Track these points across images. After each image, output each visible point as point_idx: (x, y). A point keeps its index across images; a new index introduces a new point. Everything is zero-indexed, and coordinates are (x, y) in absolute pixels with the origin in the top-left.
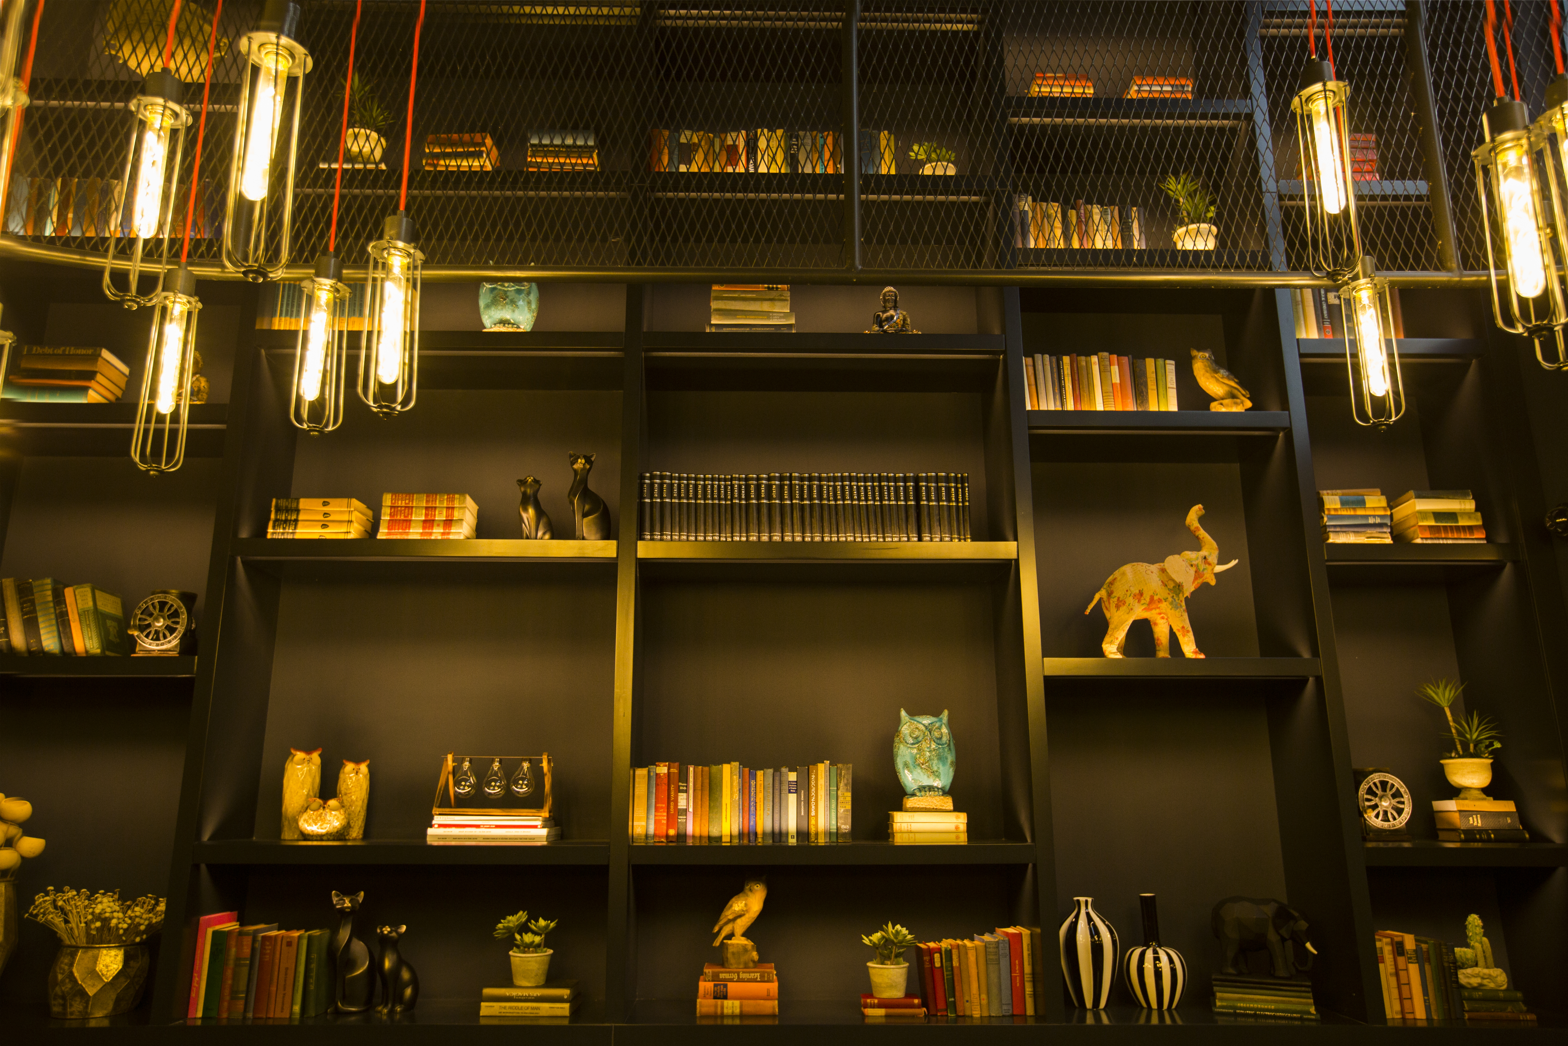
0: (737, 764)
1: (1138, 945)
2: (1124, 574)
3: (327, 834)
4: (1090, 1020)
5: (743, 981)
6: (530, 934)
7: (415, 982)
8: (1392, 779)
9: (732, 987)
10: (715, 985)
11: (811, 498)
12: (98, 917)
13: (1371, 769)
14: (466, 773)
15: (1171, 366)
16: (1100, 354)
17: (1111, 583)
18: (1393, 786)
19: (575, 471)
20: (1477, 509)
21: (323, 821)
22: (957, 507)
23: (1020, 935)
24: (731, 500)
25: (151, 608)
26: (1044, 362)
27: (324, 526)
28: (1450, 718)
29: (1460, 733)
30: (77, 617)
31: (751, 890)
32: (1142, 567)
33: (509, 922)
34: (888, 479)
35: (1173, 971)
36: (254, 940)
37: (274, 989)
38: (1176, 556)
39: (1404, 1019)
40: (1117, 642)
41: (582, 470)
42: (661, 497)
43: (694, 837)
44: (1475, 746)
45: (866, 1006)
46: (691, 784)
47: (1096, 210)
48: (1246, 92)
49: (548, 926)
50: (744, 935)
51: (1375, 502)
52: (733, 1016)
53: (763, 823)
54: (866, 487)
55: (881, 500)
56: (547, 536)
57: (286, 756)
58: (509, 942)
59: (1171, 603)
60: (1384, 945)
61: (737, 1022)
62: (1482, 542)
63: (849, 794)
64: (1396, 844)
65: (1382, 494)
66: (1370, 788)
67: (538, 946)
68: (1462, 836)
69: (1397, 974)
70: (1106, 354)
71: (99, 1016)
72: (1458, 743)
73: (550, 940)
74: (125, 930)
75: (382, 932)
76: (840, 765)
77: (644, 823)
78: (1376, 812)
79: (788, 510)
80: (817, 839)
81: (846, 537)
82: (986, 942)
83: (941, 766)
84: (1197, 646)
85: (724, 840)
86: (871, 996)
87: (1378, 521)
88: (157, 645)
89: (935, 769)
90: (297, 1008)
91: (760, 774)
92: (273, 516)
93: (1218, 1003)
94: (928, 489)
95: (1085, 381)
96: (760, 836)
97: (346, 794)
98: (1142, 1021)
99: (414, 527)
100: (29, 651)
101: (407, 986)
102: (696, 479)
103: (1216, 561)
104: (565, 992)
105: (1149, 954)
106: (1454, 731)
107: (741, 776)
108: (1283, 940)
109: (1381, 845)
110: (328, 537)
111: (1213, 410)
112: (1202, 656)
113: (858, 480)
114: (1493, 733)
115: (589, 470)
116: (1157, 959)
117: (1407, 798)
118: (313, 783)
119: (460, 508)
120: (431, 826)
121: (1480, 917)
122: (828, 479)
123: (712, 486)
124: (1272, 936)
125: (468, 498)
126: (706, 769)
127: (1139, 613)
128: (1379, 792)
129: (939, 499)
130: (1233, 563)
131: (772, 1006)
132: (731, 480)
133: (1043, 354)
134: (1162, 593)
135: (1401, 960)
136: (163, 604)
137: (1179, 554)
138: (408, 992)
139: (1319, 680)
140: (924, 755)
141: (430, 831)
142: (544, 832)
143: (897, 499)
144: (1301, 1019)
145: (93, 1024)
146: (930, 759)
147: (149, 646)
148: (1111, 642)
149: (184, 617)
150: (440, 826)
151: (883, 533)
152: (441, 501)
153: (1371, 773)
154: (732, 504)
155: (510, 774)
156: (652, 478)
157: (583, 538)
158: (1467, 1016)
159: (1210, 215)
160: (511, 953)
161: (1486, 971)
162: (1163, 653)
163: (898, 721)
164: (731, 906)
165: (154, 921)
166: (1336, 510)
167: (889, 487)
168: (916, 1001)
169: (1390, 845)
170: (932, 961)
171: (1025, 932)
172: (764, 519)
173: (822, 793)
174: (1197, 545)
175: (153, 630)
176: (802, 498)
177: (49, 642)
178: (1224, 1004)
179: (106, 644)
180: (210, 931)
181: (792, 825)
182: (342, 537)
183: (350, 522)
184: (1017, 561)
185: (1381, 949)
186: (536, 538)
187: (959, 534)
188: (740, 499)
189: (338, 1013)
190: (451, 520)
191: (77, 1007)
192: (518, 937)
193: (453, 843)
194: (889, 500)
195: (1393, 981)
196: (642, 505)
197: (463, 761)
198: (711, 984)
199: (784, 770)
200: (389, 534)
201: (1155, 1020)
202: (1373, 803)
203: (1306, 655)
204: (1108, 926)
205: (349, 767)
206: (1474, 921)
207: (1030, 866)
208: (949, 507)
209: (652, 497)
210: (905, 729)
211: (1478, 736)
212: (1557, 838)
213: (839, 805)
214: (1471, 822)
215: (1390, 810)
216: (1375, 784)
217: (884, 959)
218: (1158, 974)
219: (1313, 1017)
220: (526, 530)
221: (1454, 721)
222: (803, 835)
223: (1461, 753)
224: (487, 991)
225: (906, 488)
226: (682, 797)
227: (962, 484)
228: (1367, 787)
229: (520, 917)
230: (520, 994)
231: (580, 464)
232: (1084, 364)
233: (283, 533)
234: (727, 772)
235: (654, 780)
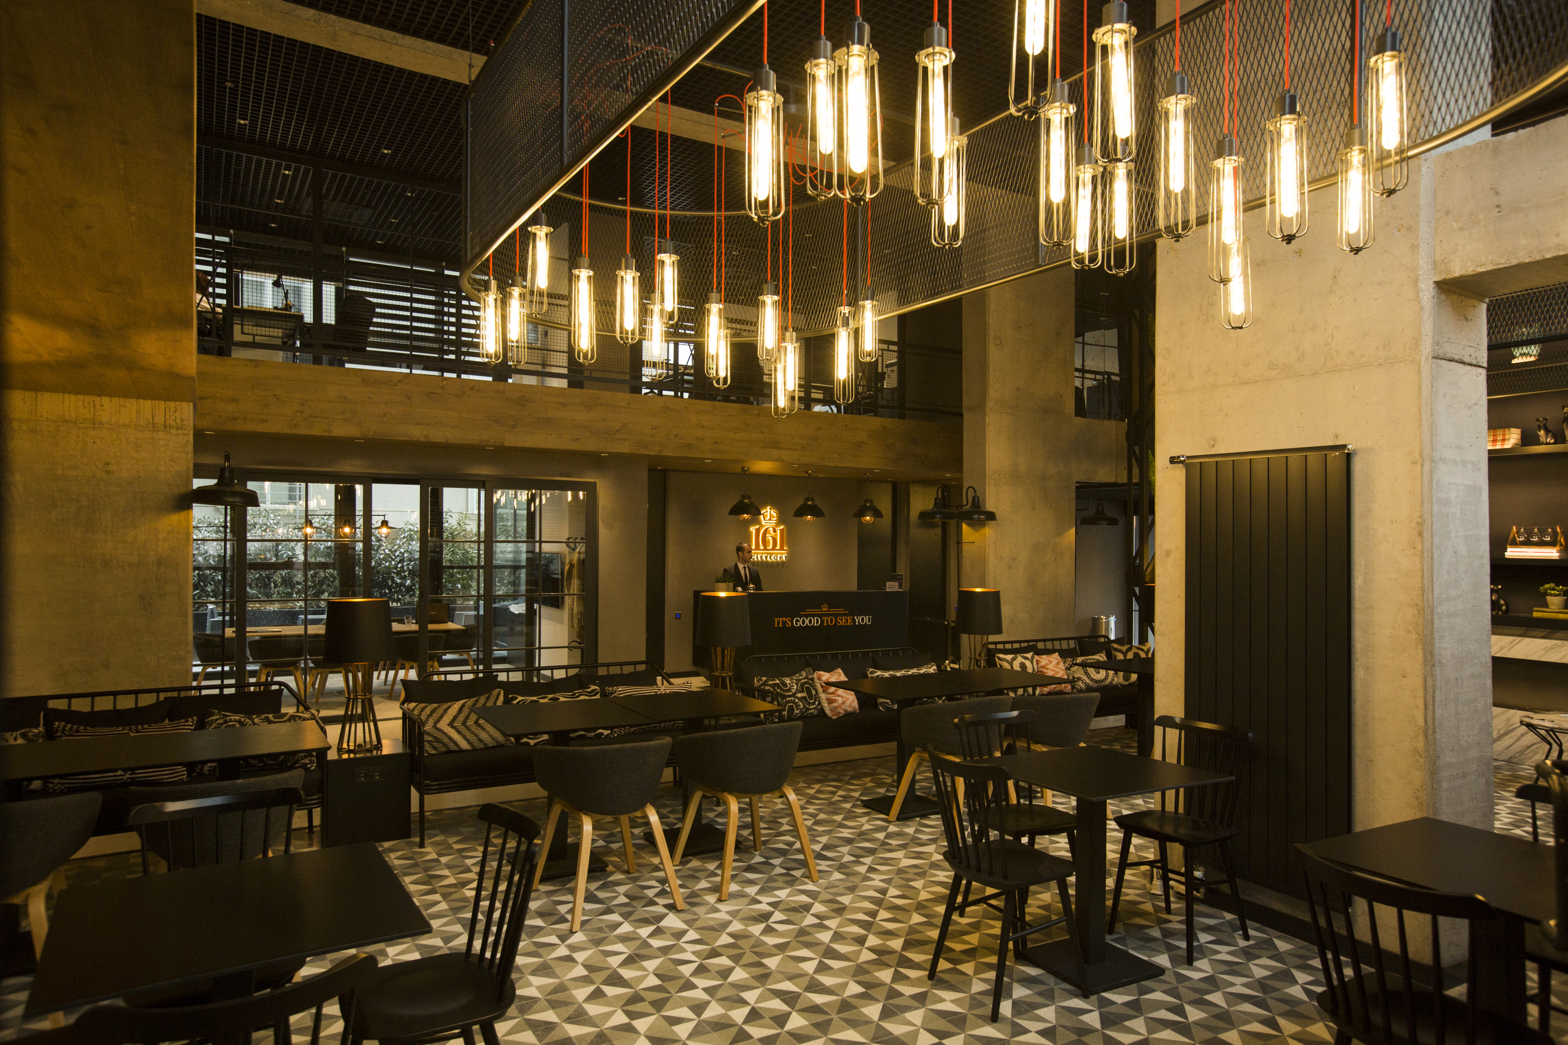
6: (1555, 591)
7: (1506, 604)
14: (1522, 533)
33: (1546, 586)
58: (1546, 594)
67: (1559, 595)
120: (1506, 552)
138: (1504, 608)
142: (1557, 554)
150: (1511, 552)
152: (1500, 432)
155: (1542, 534)
160: (1547, 597)
186: (1548, 445)
190: (1505, 439)
192: (1550, 592)
193: (1517, 558)
220: (1544, 442)
224: (1535, 609)
229: (1550, 586)
230: (1552, 611)
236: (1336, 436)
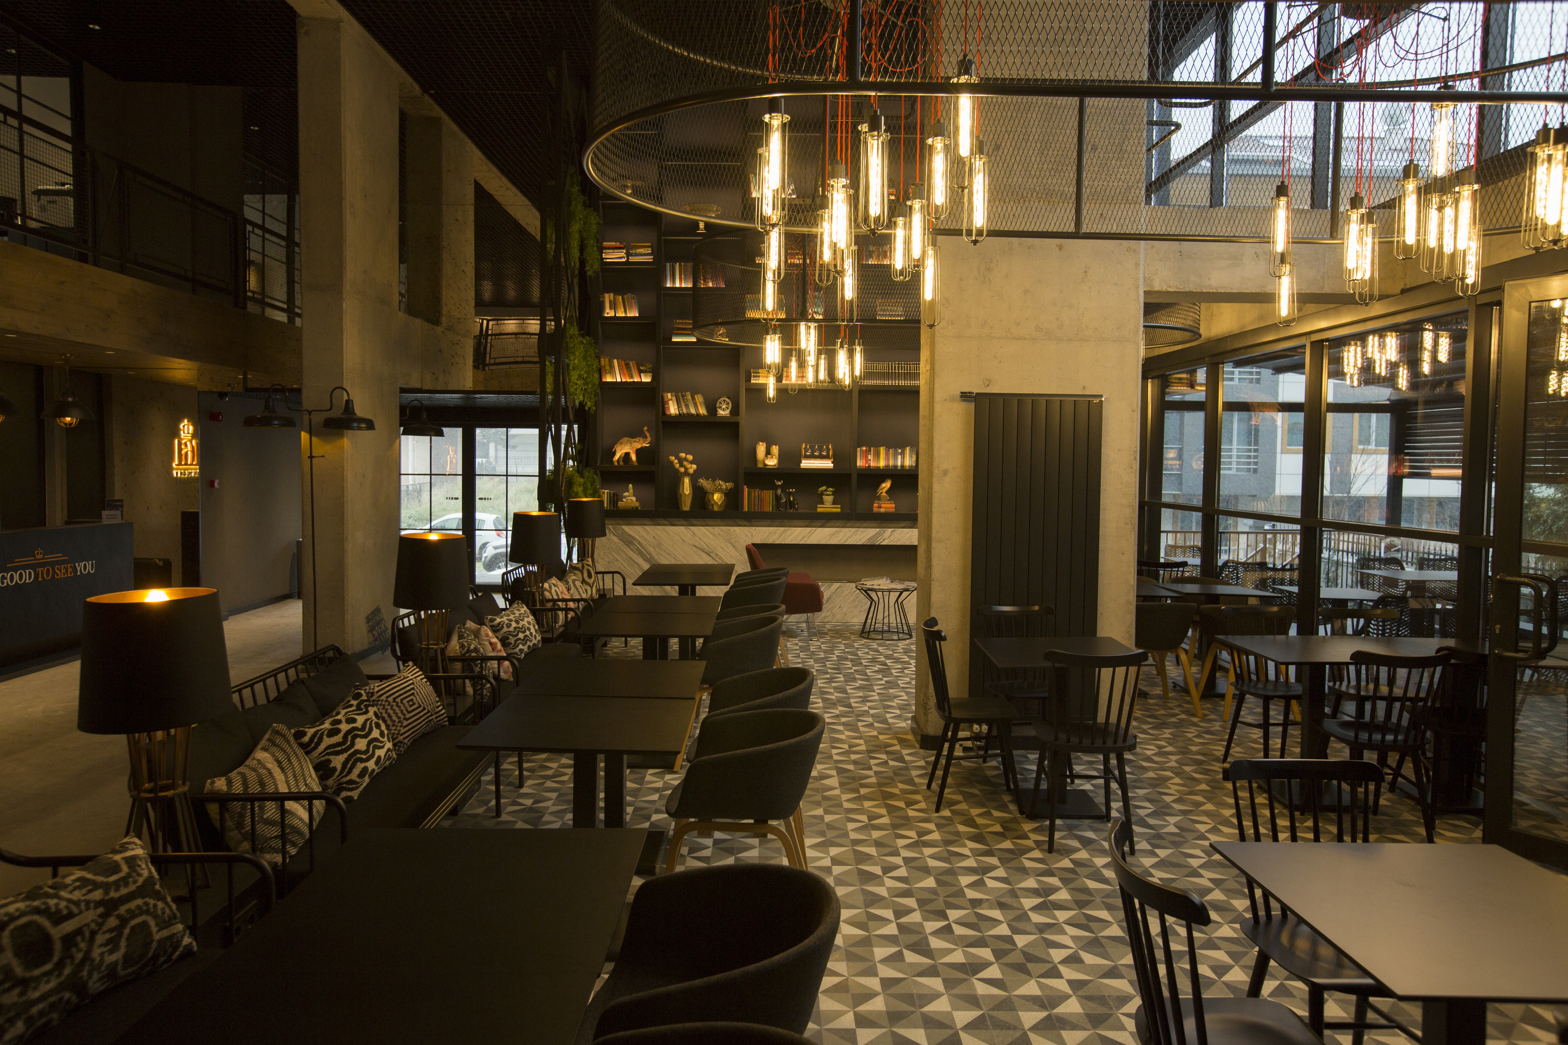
0: (884, 447)
3: (772, 465)
5: (885, 504)
6: (828, 492)
9: (882, 505)
12: (714, 486)
14: (809, 449)
21: (770, 461)
25: (720, 402)
30: (699, 403)
31: (888, 481)
33: (823, 488)
37: (764, 505)
43: (873, 467)
46: (872, 453)
49: (833, 490)
50: (885, 493)
52: (883, 513)
53: (891, 463)
57: (756, 444)
58: (822, 494)
63: (916, 457)
67: (831, 494)
73: (834, 493)
75: (789, 491)
77: (859, 463)
80: (905, 468)
85: (880, 468)
88: (724, 412)
90: (770, 509)
91: (891, 450)
96: (890, 467)
97: (774, 454)
100: (688, 414)
101: (796, 504)
104: (839, 506)
107: (886, 450)
118: (764, 451)
120: (801, 463)
126: (876, 448)
131: (893, 511)
136: (723, 400)
141: (801, 465)
142: (832, 465)
147: (722, 413)
149: (730, 404)
150: (804, 463)
155: (821, 449)
160: (824, 496)
164: (882, 485)
165: (731, 487)
173: (907, 455)
175: (722, 408)
177: (693, 411)
179: (709, 412)
180: (746, 491)
181: (899, 464)
189: (780, 510)
192: (825, 492)
193: (808, 468)
197: (807, 445)
198: (877, 504)
199: (897, 449)
200: (786, 381)
205: (774, 447)
213: (913, 459)
222: (902, 466)
224: (816, 505)
226: (870, 456)
229: (825, 487)
230: (827, 506)
234: (882, 450)
235: (862, 451)
236: (1084, 388)
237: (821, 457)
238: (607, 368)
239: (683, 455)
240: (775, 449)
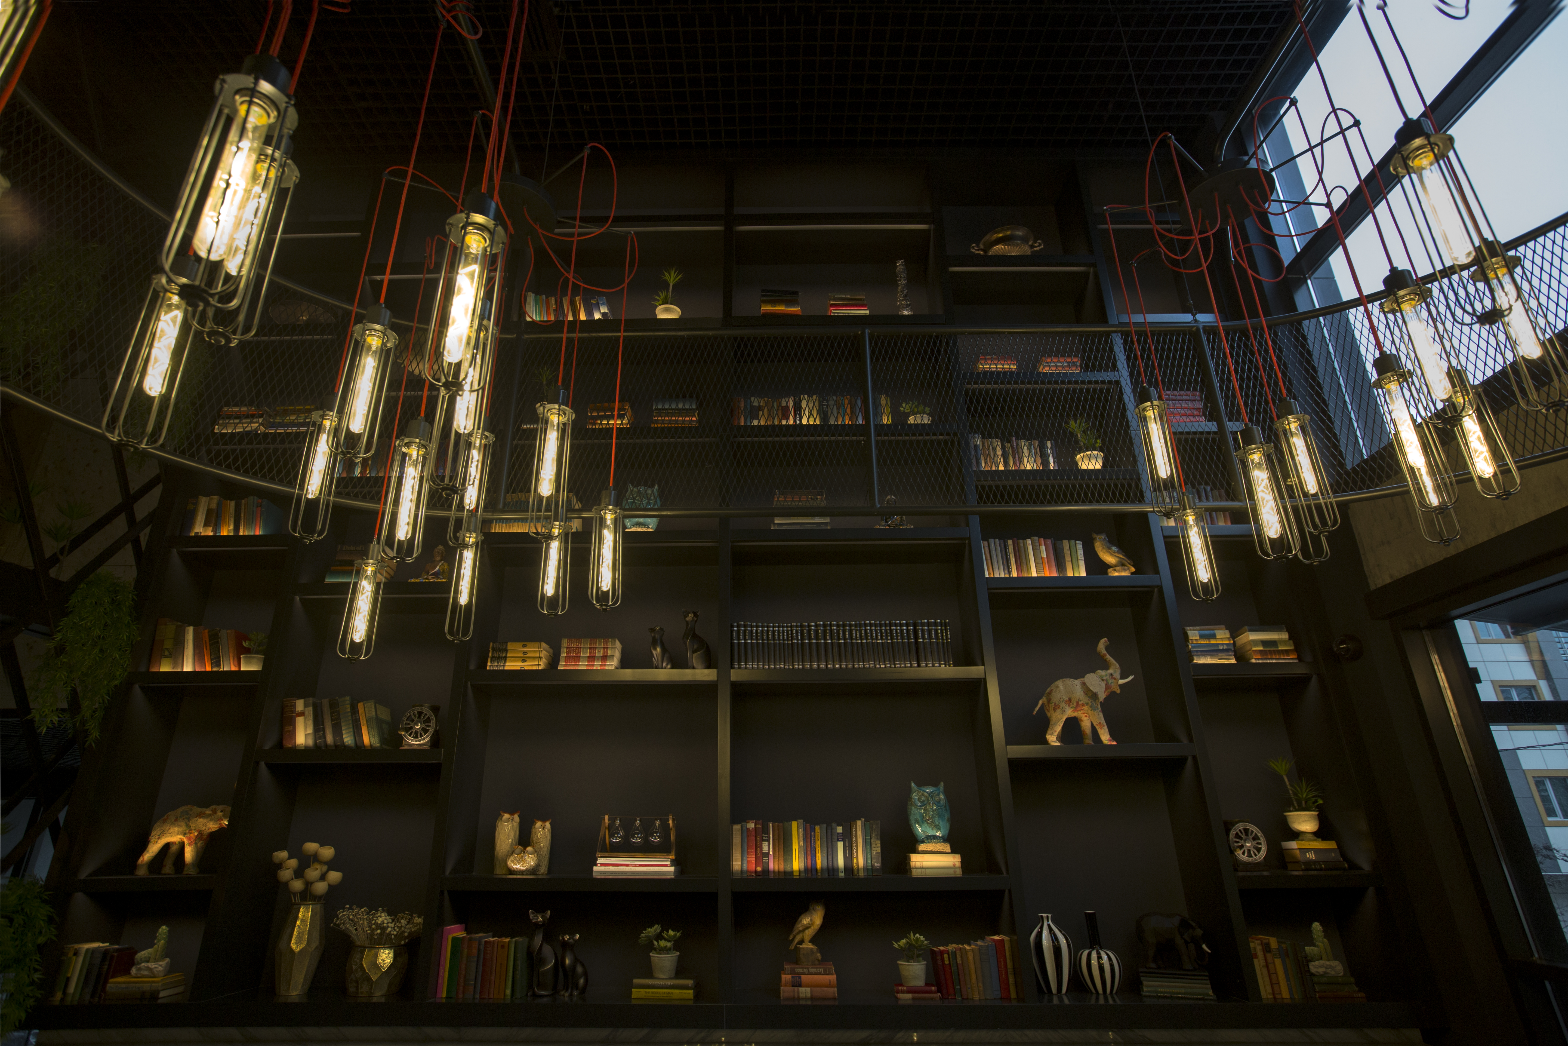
0: (801, 821)
1: (1086, 948)
2: (1057, 687)
3: (527, 870)
4: (1056, 1001)
5: (811, 974)
6: (663, 941)
7: (585, 974)
8: (1251, 827)
9: (804, 978)
10: (793, 977)
11: (845, 639)
12: (379, 926)
13: (1237, 820)
14: (617, 828)
15: (1080, 545)
16: (1033, 538)
17: (1050, 693)
18: (1252, 832)
19: (687, 622)
20: (1290, 638)
21: (524, 861)
22: (943, 643)
23: (1003, 940)
24: (792, 640)
25: (413, 716)
26: (995, 544)
27: (524, 661)
28: (1287, 783)
29: (1295, 794)
30: (365, 722)
31: (814, 910)
32: (1070, 682)
33: (649, 932)
34: (896, 625)
35: (1112, 965)
36: (479, 944)
37: (493, 978)
38: (1092, 674)
39: (1275, 998)
40: (1056, 734)
41: (692, 621)
42: (745, 639)
43: (774, 872)
44: (1306, 802)
45: (898, 992)
46: (771, 836)
47: (1023, 442)
48: (1114, 368)
49: (675, 935)
50: (810, 941)
51: (1222, 636)
52: (806, 999)
53: (820, 862)
54: (881, 631)
55: (892, 638)
56: (669, 666)
57: (497, 817)
58: (650, 947)
59: (1091, 707)
60: (1255, 945)
61: (809, 1003)
62: (1295, 661)
63: (879, 842)
64: (1258, 873)
65: (1226, 629)
66: (1237, 834)
67: (670, 949)
68: (1303, 867)
69: (1267, 966)
70: (1036, 538)
71: (379, 995)
72: (1294, 800)
73: (677, 945)
74: (395, 936)
75: (564, 939)
76: (872, 822)
77: (740, 863)
78: (1242, 851)
79: (830, 647)
80: (858, 873)
81: (869, 664)
82: (980, 946)
83: (941, 822)
84: (1111, 735)
85: (795, 874)
86: (901, 985)
87: (1225, 647)
88: (416, 741)
89: (937, 823)
90: (508, 992)
91: (817, 828)
92: (490, 655)
93: (1145, 989)
94: (923, 631)
95: (1023, 556)
96: (819, 871)
97: (536, 843)
98: (1093, 1001)
99: (582, 662)
100: (336, 746)
101: (581, 977)
102: (768, 627)
103: (1119, 677)
104: (690, 982)
105: (1094, 954)
106: (1291, 792)
107: (805, 830)
108: (1186, 943)
109: (1249, 874)
110: (526, 668)
111: (1110, 575)
112: (1114, 743)
113: (876, 625)
114: (1316, 793)
115: (696, 621)
116: (1100, 958)
117: (1262, 840)
118: (515, 835)
119: (612, 648)
120: (596, 865)
121: (1321, 924)
122: (856, 625)
123: (779, 631)
124: (1179, 941)
125: (617, 642)
126: (781, 824)
127: (1069, 713)
128: (1243, 836)
129: (930, 638)
130: (1131, 678)
131: (833, 991)
132: (791, 627)
133: (994, 538)
134: (1084, 699)
135: (1269, 956)
136: (420, 713)
137: (1094, 672)
138: (581, 981)
139: (1194, 757)
140: (929, 814)
141: (595, 868)
142: (672, 869)
143: (902, 638)
144: (1203, 999)
145: (375, 1000)
146: (933, 817)
147: (412, 742)
148: (1052, 734)
149: (434, 722)
150: (602, 865)
151: (894, 662)
152: (600, 644)
153: (1237, 823)
154: (792, 643)
155: (647, 830)
156: (738, 626)
157: (694, 668)
158: (1317, 995)
159: (1097, 445)
160: (651, 954)
161: (1328, 963)
162: (1089, 741)
163: (909, 791)
164: (801, 921)
165: (413, 930)
166: (1196, 640)
167: (896, 630)
168: (933, 988)
169: (1255, 874)
170: (943, 960)
171: (1006, 938)
172: (814, 653)
173: (860, 841)
174: (1105, 666)
175: (414, 731)
176: (839, 639)
177: (348, 739)
178: (1149, 989)
179: (383, 740)
180: (450, 937)
181: (841, 863)
182: (535, 668)
183: (540, 658)
184: (985, 679)
185: (1255, 948)
186: (662, 668)
187: (945, 661)
188: (797, 639)
189: (535, 996)
190: (606, 656)
191: (364, 988)
192: (656, 943)
193: (611, 877)
194: (897, 639)
195: (1265, 971)
196: (732, 644)
197: (615, 820)
198: (790, 976)
199: (834, 825)
200: (565, 666)
201: (1102, 1001)
202: (1240, 844)
203: (1185, 741)
204: (1063, 934)
205: (539, 824)
206: (1316, 926)
207: (1007, 891)
208: (938, 643)
209: (739, 639)
210: (915, 796)
211: (1307, 795)
212: (1366, 866)
213: (873, 849)
214: (1308, 856)
215: (1252, 849)
216: (1240, 830)
217: (909, 959)
218: (1101, 968)
219: (1212, 998)
220: (655, 662)
221: (1291, 785)
222: (849, 868)
223: (1297, 807)
224: (636, 981)
225: (908, 631)
226: (765, 844)
227: (946, 627)
228: (1235, 833)
229: (656, 930)
230: (659, 983)
231: (690, 617)
232: (1022, 545)
233: (497, 666)
234: (796, 828)
235: (745, 833)
237: (647, 849)
238: (168, 644)
239: (311, 847)
240: (542, 831)
